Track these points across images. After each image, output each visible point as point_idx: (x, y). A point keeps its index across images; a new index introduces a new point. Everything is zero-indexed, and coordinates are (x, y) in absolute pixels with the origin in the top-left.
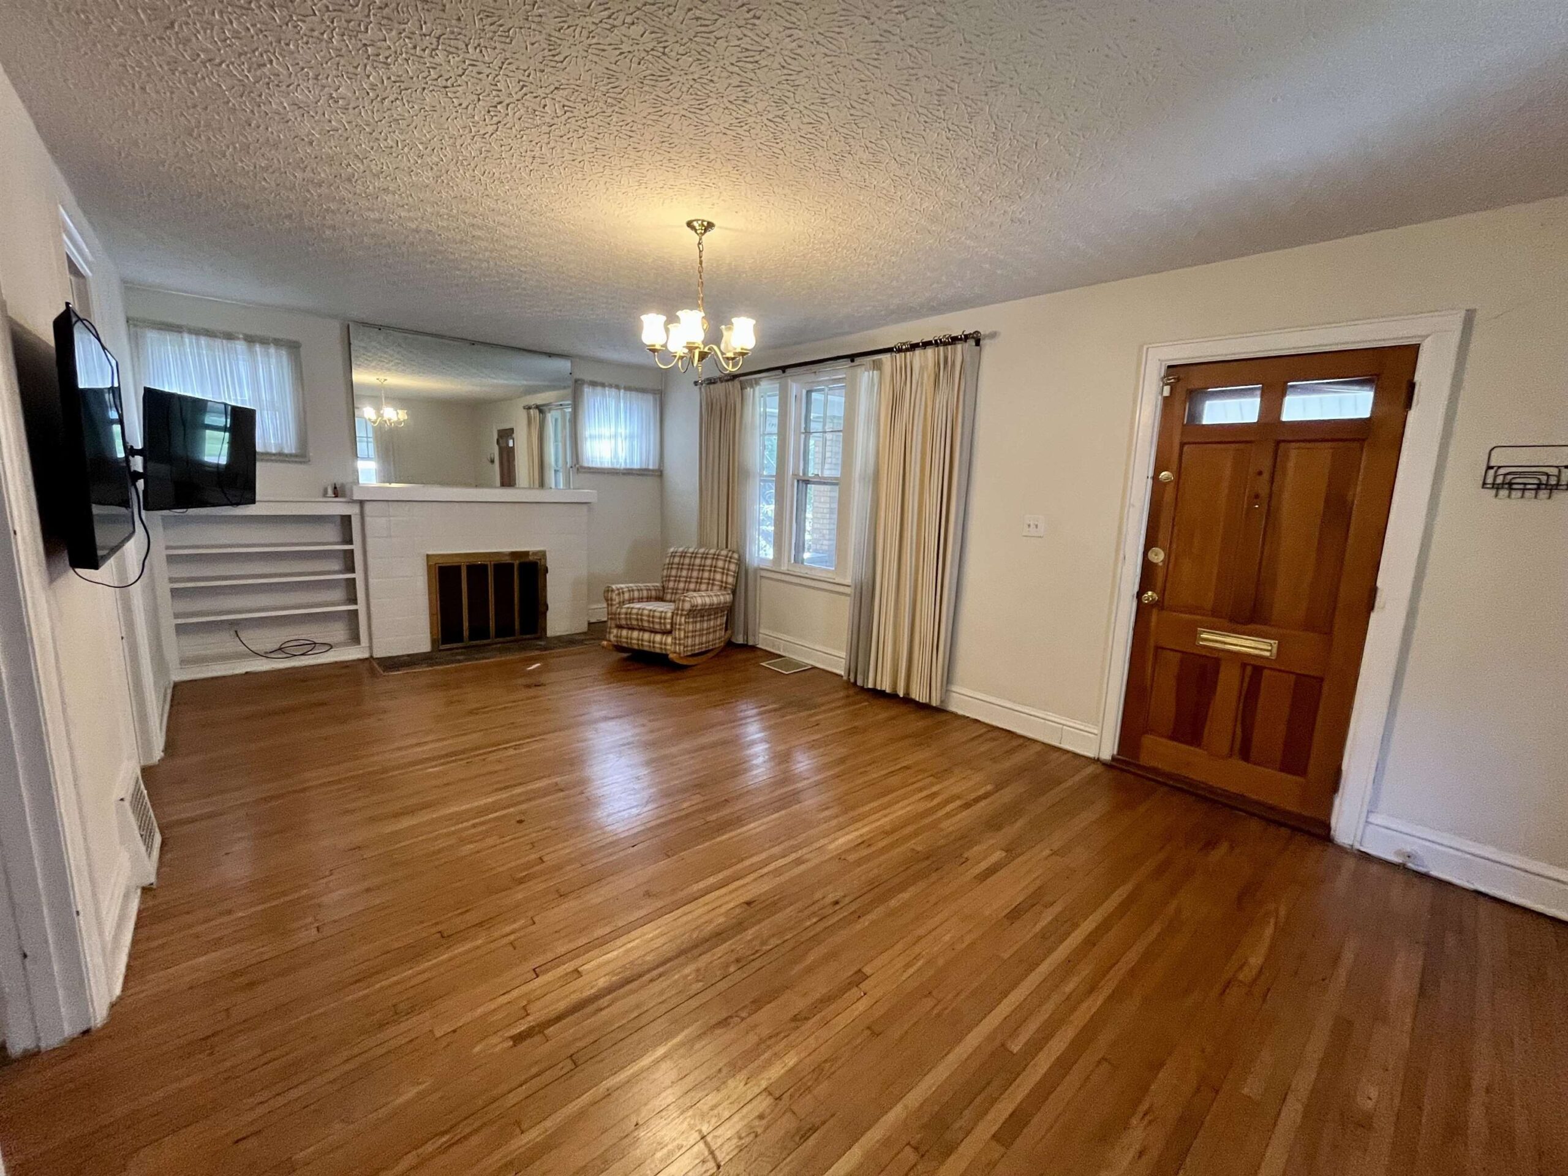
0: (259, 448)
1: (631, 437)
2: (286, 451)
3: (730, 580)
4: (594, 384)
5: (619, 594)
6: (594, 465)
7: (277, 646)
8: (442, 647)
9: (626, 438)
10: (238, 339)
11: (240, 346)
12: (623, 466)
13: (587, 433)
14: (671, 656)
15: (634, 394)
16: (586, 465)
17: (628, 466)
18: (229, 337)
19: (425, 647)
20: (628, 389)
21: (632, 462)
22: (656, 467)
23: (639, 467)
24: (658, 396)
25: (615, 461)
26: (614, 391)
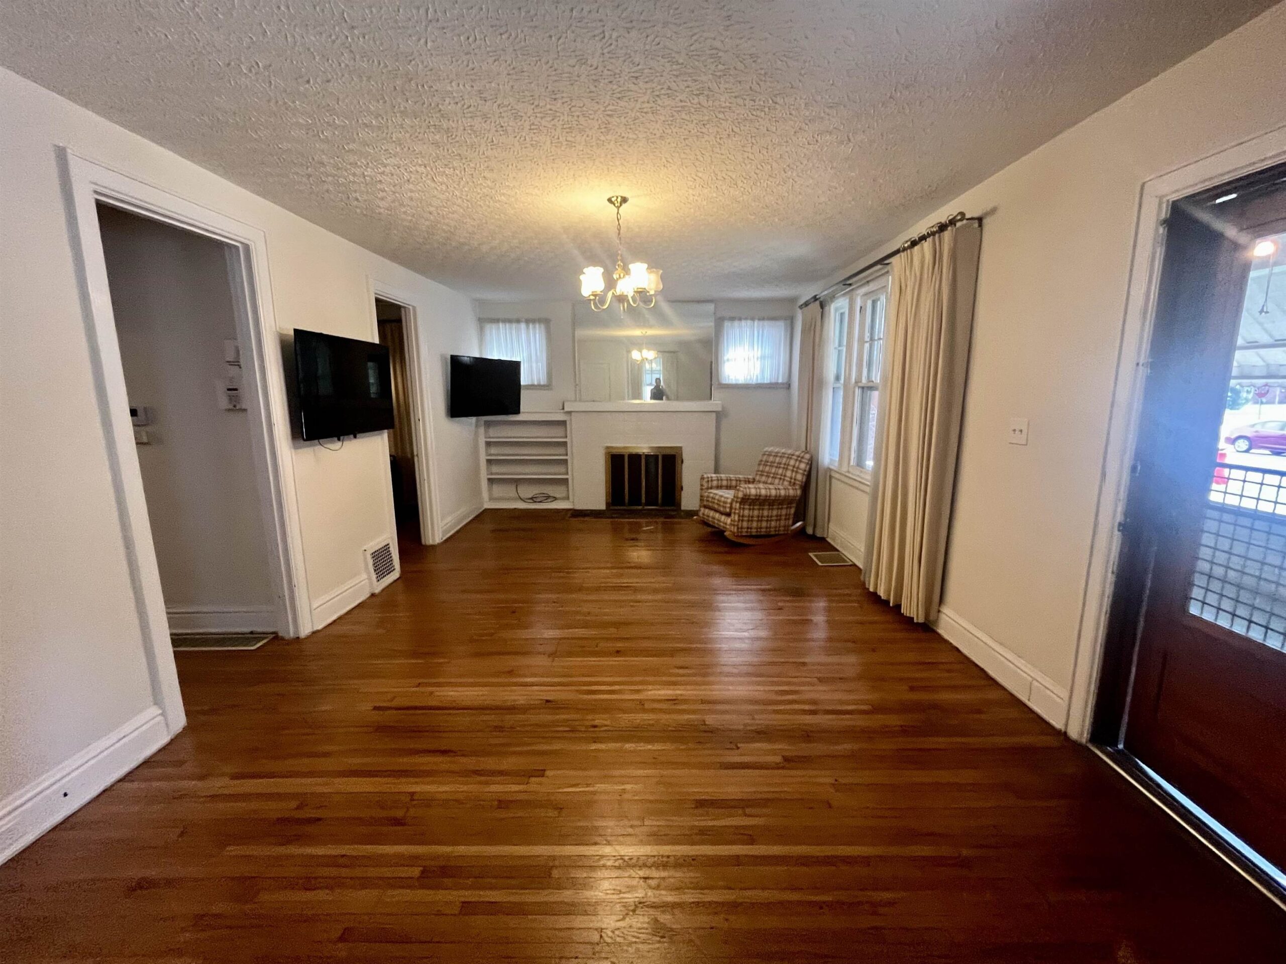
0: (522, 383)
1: (763, 358)
2: (542, 383)
3: (799, 477)
4: (732, 319)
5: (708, 481)
6: (730, 382)
7: (530, 497)
8: (612, 508)
9: (757, 359)
10: (522, 321)
11: (523, 326)
12: (754, 382)
13: (726, 358)
14: (726, 534)
15: (766, 323)
16: (724, 382)
17: (759, 381)
18: (518, 321)
19: (602, 506)
20: (762, 319)
21: (763, 378)
22: (785, 381)
23: (769, 382)
24: (789, 322)
25: (749, 377)
26: (749, 322)
